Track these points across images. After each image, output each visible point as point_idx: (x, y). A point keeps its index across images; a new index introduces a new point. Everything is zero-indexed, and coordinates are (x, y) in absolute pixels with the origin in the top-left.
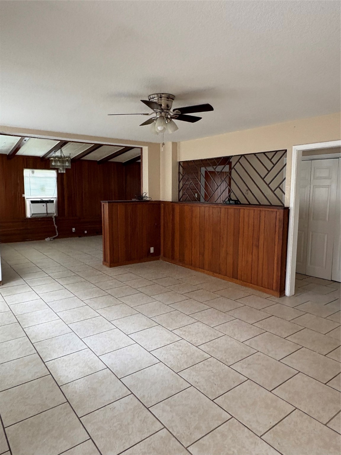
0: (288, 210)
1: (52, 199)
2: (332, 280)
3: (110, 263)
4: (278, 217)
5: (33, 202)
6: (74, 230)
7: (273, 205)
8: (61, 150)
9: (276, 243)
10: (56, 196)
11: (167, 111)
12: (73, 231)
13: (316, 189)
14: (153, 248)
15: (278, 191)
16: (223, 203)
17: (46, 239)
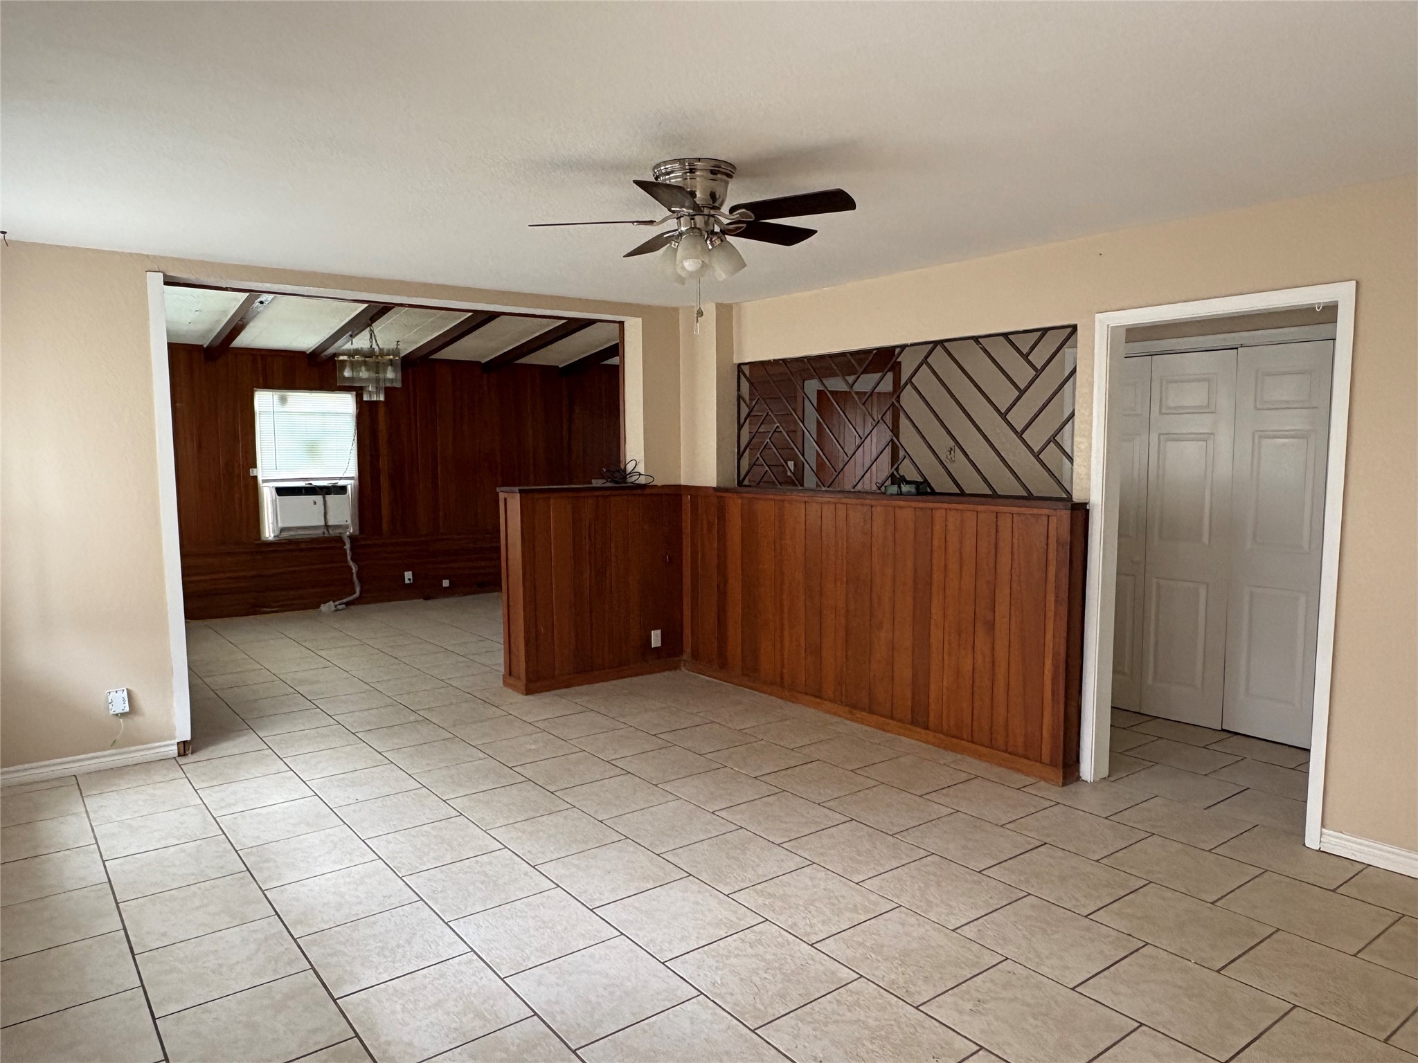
0: (1084, 512)
1: (341, 483)
2: (1223, 730)
3: (528, 680)
4: (1052, 533)
5: (281, 492)
6: (411, 578)
7: (1035, 495)
8: (372, 331)
9: (1051, 614)
10: (353, 471)
11: (712, 212)
12: (407, 581)
13: (1169, 444)
14: (659, 632)
15: (1050, 455)
16: (879, 491)
17: (324, 608)
